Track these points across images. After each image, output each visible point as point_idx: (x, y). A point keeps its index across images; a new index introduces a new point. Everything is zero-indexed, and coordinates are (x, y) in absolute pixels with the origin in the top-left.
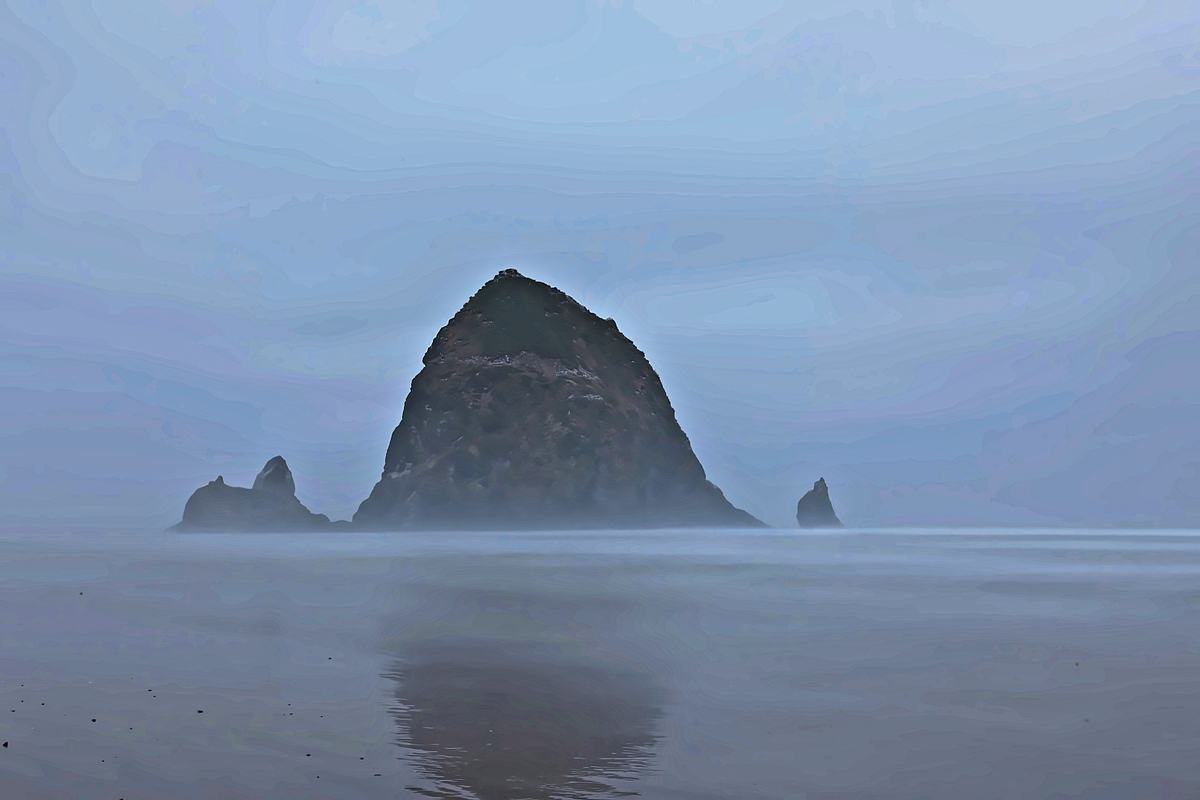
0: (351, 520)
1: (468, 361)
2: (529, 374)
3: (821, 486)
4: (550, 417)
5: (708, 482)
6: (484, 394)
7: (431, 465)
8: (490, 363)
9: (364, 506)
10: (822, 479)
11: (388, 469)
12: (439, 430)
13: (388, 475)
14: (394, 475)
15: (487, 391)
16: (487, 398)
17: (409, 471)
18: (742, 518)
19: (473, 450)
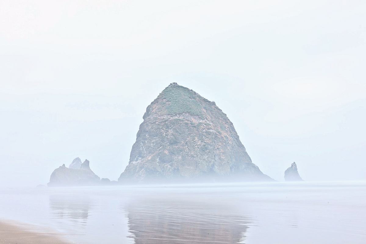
0: (117, 181)
1: (162, 117)
2: (187, 122)
3: (294, 165)
4: (196, 139)
5: (253, 164)
6: (169, 130)
7: (150, 158)
8: (171, 118)
9: (122, 175)
10: (294, 163)
11: (131, 160)
12: (152, 144)
13: (132, 162)
14: (134, 162)
15: (171, 129)
16: (171, 131)
17: (140, 161)
18: (266, 177)
19: (166, 152)
